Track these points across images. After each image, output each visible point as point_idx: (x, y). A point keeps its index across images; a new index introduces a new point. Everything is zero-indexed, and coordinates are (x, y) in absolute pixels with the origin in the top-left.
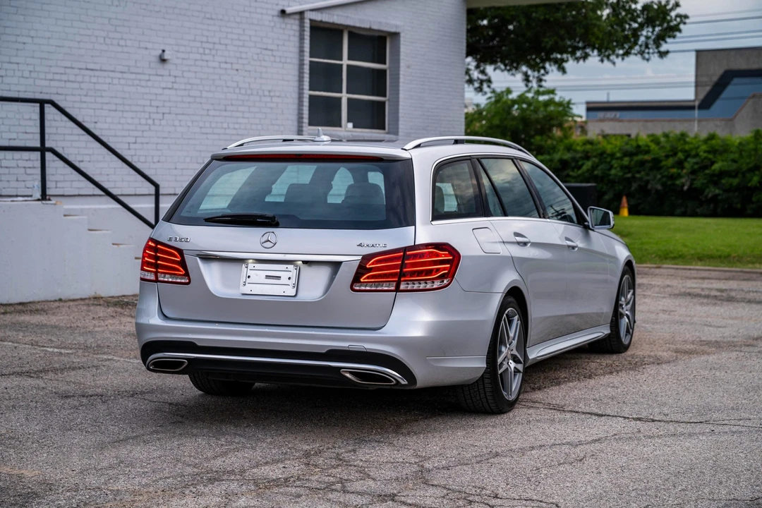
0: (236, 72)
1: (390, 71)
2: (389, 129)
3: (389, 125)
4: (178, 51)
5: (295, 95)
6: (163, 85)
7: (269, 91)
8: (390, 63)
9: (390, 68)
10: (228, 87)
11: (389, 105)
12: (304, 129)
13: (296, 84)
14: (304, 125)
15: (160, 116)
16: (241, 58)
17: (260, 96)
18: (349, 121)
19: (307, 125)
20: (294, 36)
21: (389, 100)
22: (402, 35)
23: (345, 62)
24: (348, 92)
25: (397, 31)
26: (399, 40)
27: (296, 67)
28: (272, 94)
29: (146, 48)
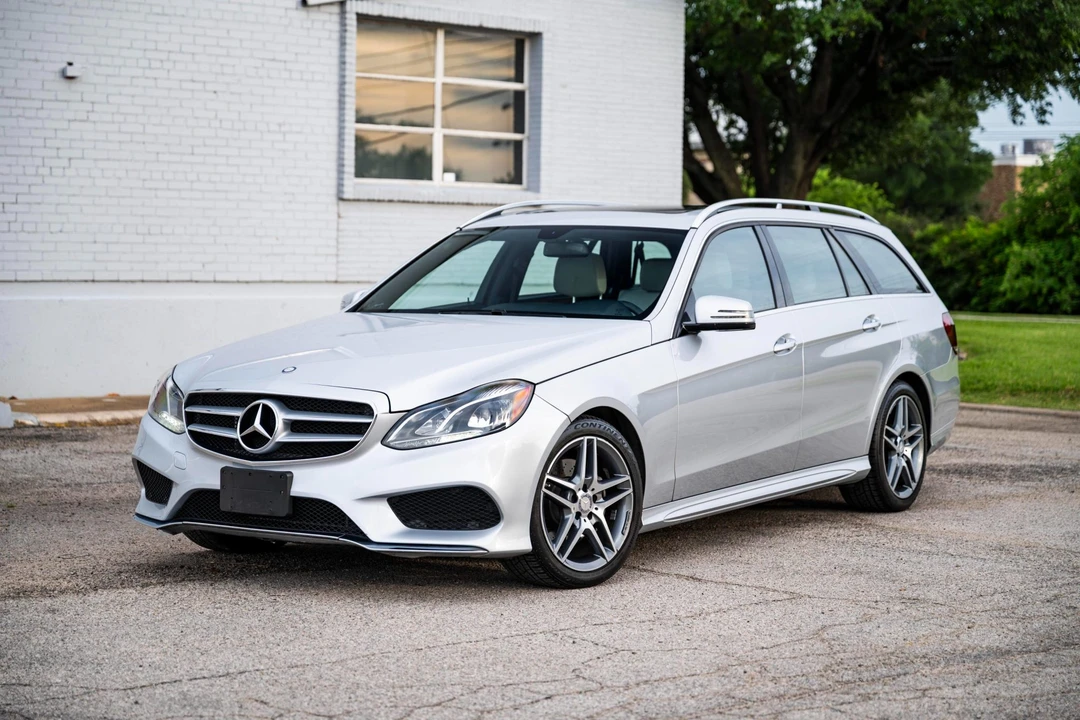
0: (214, 95)
1: (530, 93)
2: (528, 182)
3: (528, 176)
4: (99, 65)
5: (334, 131)
6: (70, 115)
7: (280, 125)
8: (530, 80)
9: (530, 88)
10: (196, 118)
11: (529, 146)
12: (346, 182)
13: (334, 113)
14: (346, 176)
15: (65, 163)
16: (223, 74)
17: (261, 132)
18: (446, 170)
19: (352, 176)
20: (329, 38)
21: (529, 138)
22: (545, 36)
23: (440, 79)
24: (443, 127)
25: (537, 30)
26: (541, 44)
27: (335, 87)
28: (283, 129)
29: (37, 60)
